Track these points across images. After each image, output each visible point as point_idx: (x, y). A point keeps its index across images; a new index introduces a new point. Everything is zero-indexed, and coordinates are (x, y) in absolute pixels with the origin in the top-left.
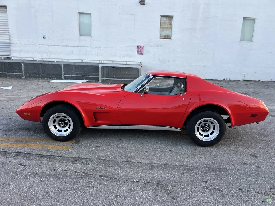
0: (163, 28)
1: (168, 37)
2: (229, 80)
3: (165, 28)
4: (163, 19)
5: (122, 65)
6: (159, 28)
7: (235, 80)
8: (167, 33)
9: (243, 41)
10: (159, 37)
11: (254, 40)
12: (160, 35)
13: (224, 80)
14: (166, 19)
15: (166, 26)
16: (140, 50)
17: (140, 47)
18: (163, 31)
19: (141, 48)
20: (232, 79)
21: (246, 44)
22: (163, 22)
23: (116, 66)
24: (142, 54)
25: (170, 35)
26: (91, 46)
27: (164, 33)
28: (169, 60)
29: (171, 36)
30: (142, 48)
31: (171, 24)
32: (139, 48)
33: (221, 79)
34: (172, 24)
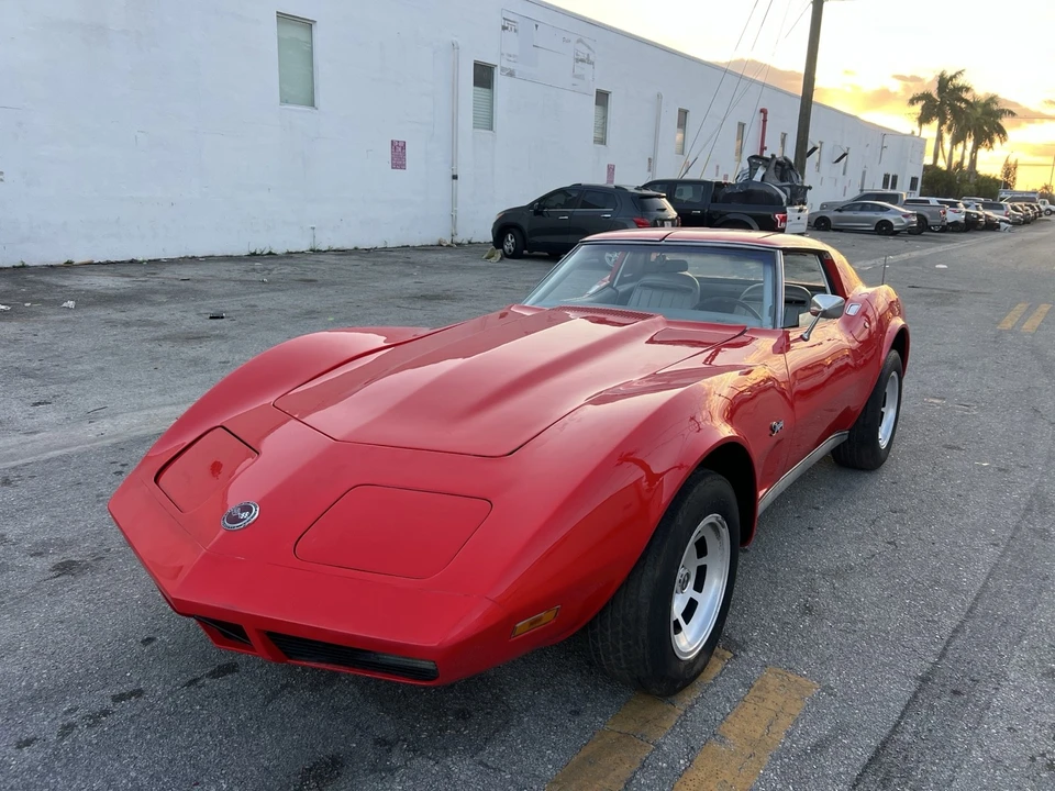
2: (270, 253)
7: (289, 253)
9: (287, 102)
11: (320, 99)
13: (254, 254)
20: (279, 249)
21: (299, 112)
33: (244, 252)
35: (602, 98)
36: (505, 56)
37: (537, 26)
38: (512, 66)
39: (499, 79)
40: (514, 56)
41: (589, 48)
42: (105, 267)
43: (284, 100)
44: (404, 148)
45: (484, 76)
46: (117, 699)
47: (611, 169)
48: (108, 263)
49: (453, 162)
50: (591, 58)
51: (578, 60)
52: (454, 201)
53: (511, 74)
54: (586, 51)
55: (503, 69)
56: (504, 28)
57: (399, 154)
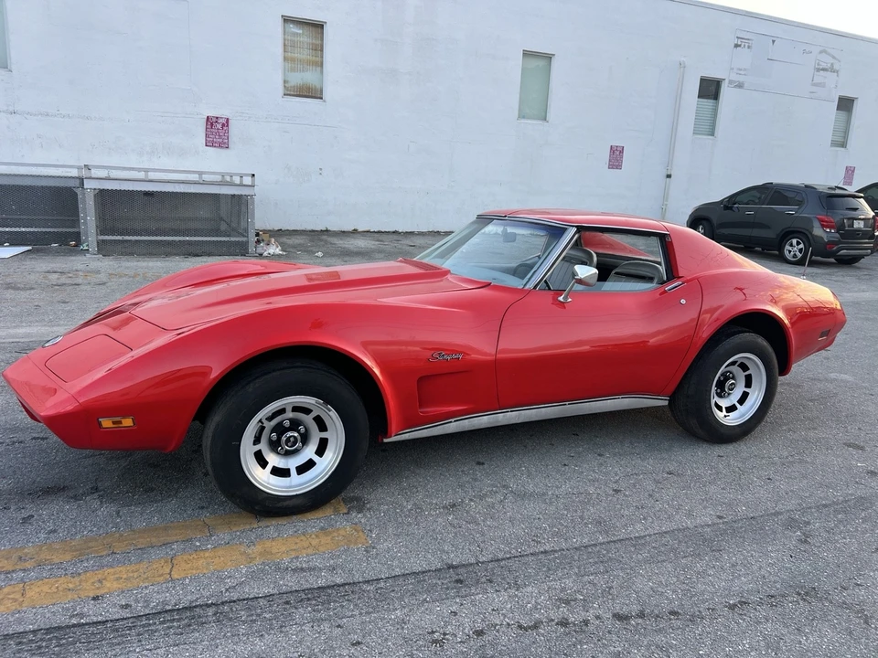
0: (293, 60)
1: (312, 93)
3: (301, 61)
4: (293, 28)
5: (182, 185)
6: (281, 59)
8: (309, 77)
9: (524, 117)
10: (281, 91)
11: (550, 116)
12: (285, 82)
14: (301, 31)
15: (304, 54)
16: (217, 131)
17: (214, 120)
18: (293, 70)
19: (219, 126)
21: (531, 125)
22: (293, 38)
23: (159, 190)
24: (224, 145)
25: (318, 87)
26: (11, 109)
27: (298, 79)
28: (321, 169)
29: (322, 91)
30: (223, 125)
31: (319, 49)
32: (212, 124)
34: (322, 50)
35: (846, 104)
36: (735, 70)
37: (774, 41)
38: (741, 79)
39: (725, 91)
40: (745, 70)
41: (834, 57)
43: (522, 116)
44: (622, 152)
45: (710, 89)
47: (850, 172)
48: (379, 232)
49: (669, 163)
50: (836, 67)
51: (818, 70)
52: (665, 197)
53: (740, 86)
54: (831, 60)
55: (731, 82)
56: (737, 46)
57: (616, 157)
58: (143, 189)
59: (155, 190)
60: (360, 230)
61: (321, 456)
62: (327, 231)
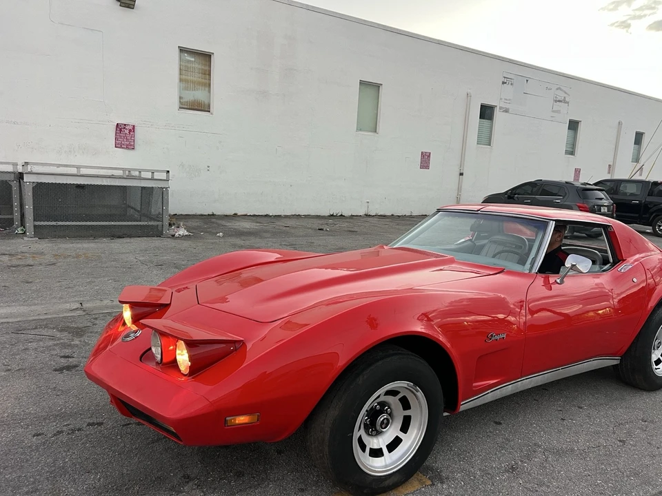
0: (186, 81)
1: (204, 107)
2: (341, 215)
3: (193, 82)
4: (187, 57)
5: (108, 179)
6: (177, 80)
7: (352, 216)
8: (199, 95)
9: (361, 130)
10: (177, 105)
11: (381, 127)
12: (180, 98)
13: (332, 215)
14: (193, 59)
15: (196, 77)
16: (125, 136)
17: (123, 126)
18: (186, 89)
19: (127, 132)
20: (346, 214)
21: (367, 136)
22: (186, 64)
23: (89, 183)
24: (130, 146)
25: (206, 102)
27: (192, 95)
28: (208, 167)
29: (209, 106)
30: (130, 131)
31: (207, 73)
32: (121, 130)
33: (327, 214)
34: (210, 75)
35: (573, 125)
36: (503, 100)
37: (527, 81)
38: (507, 106)
39: (498, 115)
40: (509, 100)
41: (566, 93)
42: (252, 218)
43: (359, 129)
44: (429, 156)
45: (486, 112)
46: (89, 424)
47: (577, 172)
48: (254, 216)
49: (461, 165)
50: (567, 99)
51: (556, 101)
52: (459, 189)
53: (506, 111)
54: (563, 95)
55: (501, 108)
56: (504, 83)
57: (425, 160)
58: (75, 183)
59: (86, 183)
60: (239, 214)
61: (406, 433)
62: (213, 215)
